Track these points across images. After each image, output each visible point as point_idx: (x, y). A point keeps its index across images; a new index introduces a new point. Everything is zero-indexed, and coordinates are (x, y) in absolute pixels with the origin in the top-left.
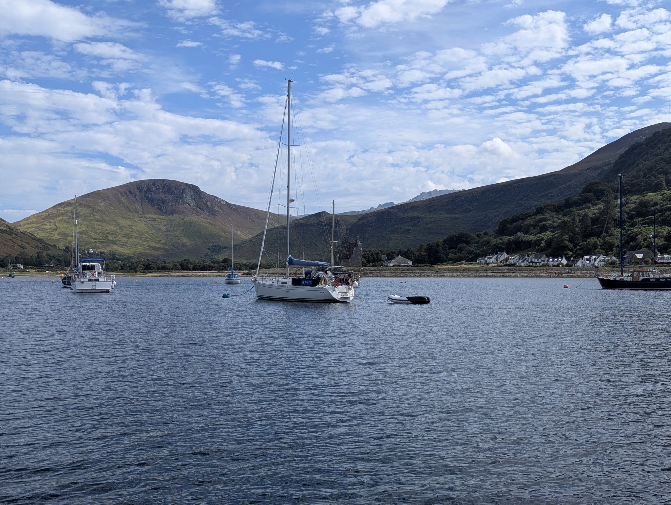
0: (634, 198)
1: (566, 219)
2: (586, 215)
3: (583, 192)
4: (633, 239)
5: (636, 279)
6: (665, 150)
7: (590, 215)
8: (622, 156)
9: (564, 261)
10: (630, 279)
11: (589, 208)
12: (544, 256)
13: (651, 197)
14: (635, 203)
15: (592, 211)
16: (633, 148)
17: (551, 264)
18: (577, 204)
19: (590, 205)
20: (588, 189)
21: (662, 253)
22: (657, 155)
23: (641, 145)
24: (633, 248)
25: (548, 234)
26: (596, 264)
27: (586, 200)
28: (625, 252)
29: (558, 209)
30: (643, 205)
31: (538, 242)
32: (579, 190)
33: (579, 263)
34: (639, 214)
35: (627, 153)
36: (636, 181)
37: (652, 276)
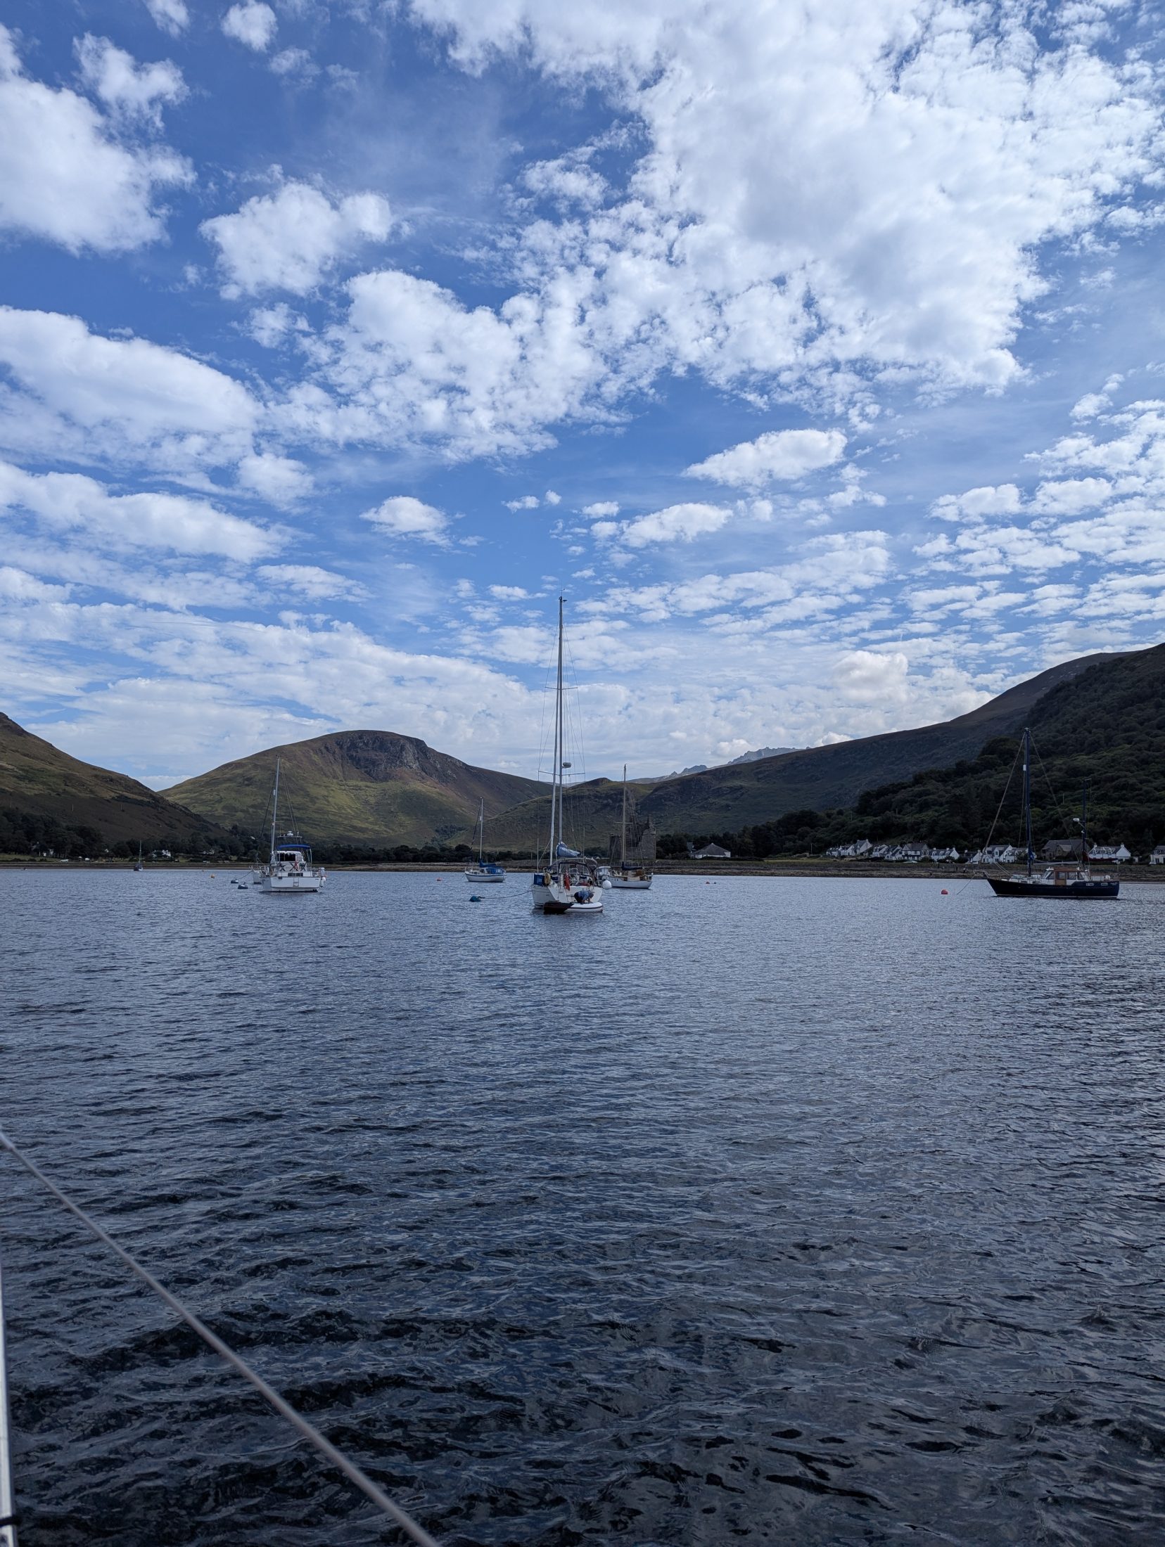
0: (1059, 762)
1: (958, 791)
2: (987, 787)
3: (983, 753)
4: (1057, 823)
5: (1060, 883)
6: (1105, 692)
7: (993, 787)
8: (1040, 702)
9: (955, 854)
10: (1052, 882)
11: (991, 776)
12: (925, 847)
13: (1083, 760)
14: (1060, 770)
15: (999, 779)
16: (1058, 690)
17: (935, 858)
18: (974, 770)
19: (993, 772)
20: (989, 750)
21: (1099, 845)
22: (1092, 701)
23: (1069, 685)
24: (1056, 837)
25: (929, 815)
26: (1001, 859)
27: (990, 766)
28: (1045, 842)
29: (944, 777)
30: (1075, 772)
31: (915, 827)
32: (978, 749)
33: (977, 858)
34: (1066, 787)
35: (1048, 697)
36: (1060, 738)
37: (1086, 879)
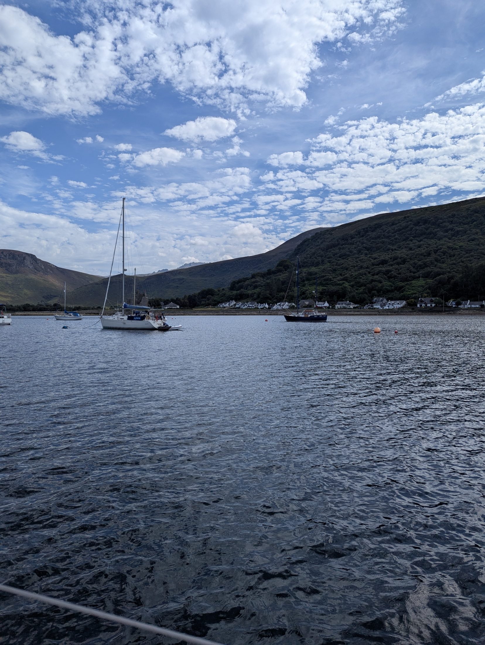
0: (305, 270)
1: (268, 281)
2: (279, 280)
3: (278, 266)
4: (304, 293)
5: (306, 316)
6: (321, 243)
7: (281, 279)
8: (299, 246)
9: (267, 306)
10: (303, 316)
11: (280, 275)
12: (256, 303)
13: (313, 269)
14: (305, 273)
15: (282, 276)
16: (305, 241)
17: (260, 307)
18: (274, 273)
19: (281, 273)
20: (279, 265)
21: (318, 302)
22: (317, 246)
23: (309, 239)
24: (303, 299)
25: (257, 290)
26: (283, 307)
27: (279, 271)
28: (299, 301)
29: (263, 276)
30: (310, 274)
31: (252, 295)
32: (276, 265)
33: (275, 307)
34: (308, 279)
35: (302, 244)
36: (305, 260)
37: (315, 314)
